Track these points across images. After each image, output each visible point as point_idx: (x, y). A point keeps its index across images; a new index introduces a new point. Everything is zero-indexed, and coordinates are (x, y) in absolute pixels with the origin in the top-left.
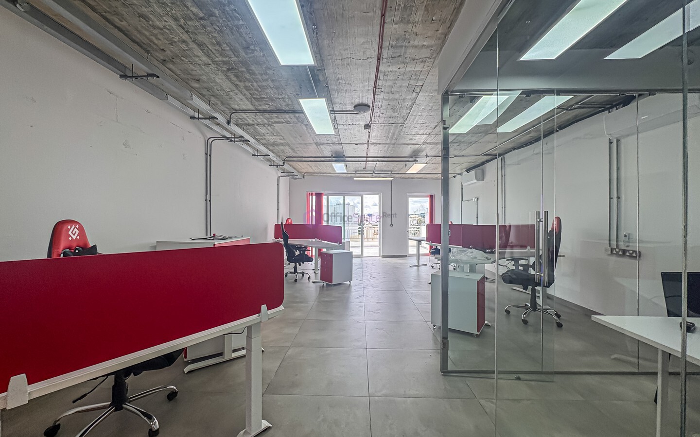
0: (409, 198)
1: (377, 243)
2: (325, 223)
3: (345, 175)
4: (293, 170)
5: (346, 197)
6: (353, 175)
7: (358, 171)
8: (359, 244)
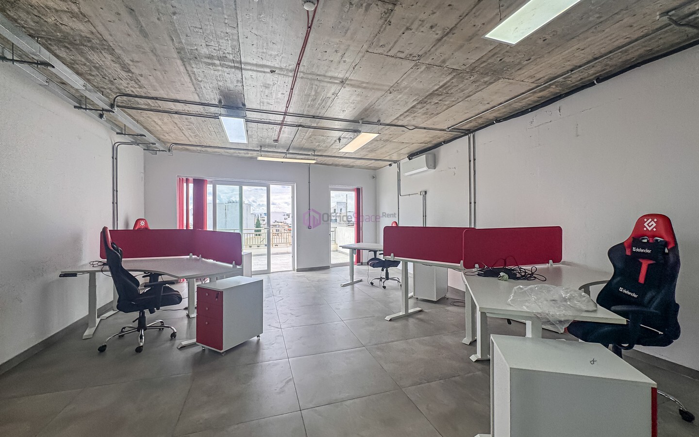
0: (331, 192)
1: (290, 249)
2: (209, 227)
3: (242, 153)
4: (144, 132)
5: (244, 188)
6: (255, 154)
7: (265, 146)
8: (265, 251)
